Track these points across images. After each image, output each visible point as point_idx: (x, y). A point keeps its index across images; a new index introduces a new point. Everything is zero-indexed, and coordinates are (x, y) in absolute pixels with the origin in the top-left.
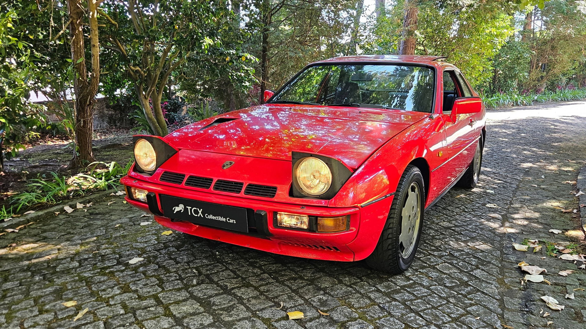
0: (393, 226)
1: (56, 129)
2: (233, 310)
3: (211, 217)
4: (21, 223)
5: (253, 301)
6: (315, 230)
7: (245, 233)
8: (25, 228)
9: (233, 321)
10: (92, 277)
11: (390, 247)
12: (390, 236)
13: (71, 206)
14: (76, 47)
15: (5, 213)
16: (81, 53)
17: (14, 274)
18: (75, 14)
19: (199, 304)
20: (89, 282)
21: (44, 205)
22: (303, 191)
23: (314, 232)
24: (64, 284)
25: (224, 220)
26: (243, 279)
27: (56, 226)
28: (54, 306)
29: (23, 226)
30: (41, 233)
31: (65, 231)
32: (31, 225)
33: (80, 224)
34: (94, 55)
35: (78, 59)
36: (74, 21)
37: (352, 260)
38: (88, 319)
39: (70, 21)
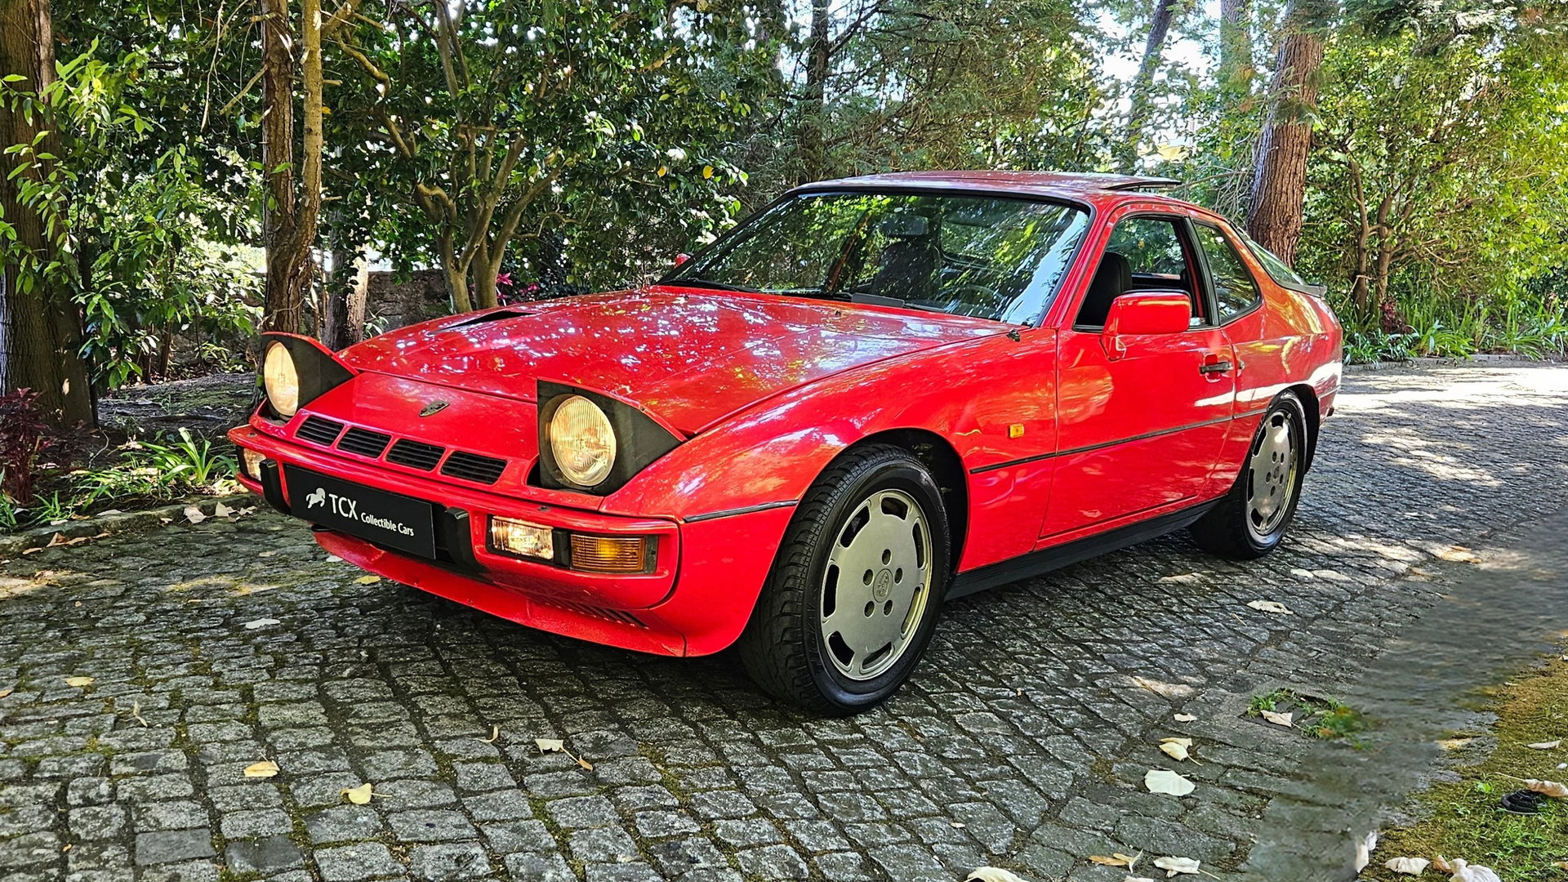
0: (795, 583)
1: (216, 331)
2: (387, 730)
3: (371, 520)
4: (81, 532)
5: (444, 721)
6: (565, 562)
7: (429, 561)
8: (87, 543)
9: (374, 748)
10: (153, 643)
11: (787, 637)
12: (787, 609)
13: (203, 509)
14: (272, 133)
15: (58, 508)
16: (284, 147)
17: (14, 623)
18: (276, 53)
19: (323, 710)
20: (139, 650)
21: (146, 501)
22: (561, 475)
23: (566, 567)
24: (93, 650)
25: (393, 527)
26: (456, 679)
27: (151, 546)
28: (49, 682)
29: (83, 539)
30: (114, 557)
31: (163, 556)
32: (100, 539)
33: (202, 546)
34: (308, 154)
35: (276, 163)
36: (272, 70)
37: (679, 653)
38: (93, 708)
39: (263, 71)
